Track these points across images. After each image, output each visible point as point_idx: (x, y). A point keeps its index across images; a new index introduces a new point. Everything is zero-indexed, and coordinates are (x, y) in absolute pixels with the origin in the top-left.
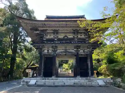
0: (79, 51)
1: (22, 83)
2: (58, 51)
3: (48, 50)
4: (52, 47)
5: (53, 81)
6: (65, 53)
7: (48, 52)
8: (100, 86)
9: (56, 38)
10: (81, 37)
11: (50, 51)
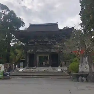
0: (51, 50)
1: (15, 71)
2: (37, 50)
5: (32, 69)
7: (31, 51)
8: (58, 72)
9: (36, 41)
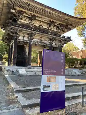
3: (24, 37)
4: (28, 34)
6: (40, 44)
7: (23, 39)
10: (54, 30)
11: (26, 39)
